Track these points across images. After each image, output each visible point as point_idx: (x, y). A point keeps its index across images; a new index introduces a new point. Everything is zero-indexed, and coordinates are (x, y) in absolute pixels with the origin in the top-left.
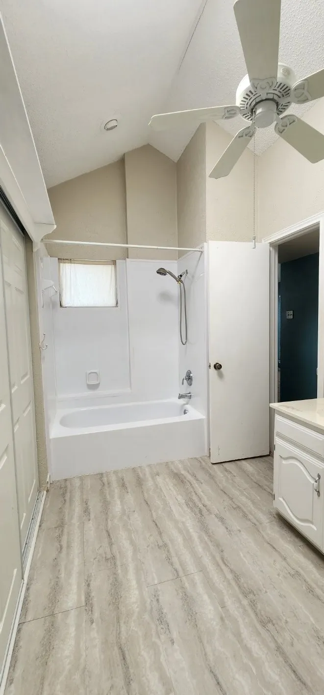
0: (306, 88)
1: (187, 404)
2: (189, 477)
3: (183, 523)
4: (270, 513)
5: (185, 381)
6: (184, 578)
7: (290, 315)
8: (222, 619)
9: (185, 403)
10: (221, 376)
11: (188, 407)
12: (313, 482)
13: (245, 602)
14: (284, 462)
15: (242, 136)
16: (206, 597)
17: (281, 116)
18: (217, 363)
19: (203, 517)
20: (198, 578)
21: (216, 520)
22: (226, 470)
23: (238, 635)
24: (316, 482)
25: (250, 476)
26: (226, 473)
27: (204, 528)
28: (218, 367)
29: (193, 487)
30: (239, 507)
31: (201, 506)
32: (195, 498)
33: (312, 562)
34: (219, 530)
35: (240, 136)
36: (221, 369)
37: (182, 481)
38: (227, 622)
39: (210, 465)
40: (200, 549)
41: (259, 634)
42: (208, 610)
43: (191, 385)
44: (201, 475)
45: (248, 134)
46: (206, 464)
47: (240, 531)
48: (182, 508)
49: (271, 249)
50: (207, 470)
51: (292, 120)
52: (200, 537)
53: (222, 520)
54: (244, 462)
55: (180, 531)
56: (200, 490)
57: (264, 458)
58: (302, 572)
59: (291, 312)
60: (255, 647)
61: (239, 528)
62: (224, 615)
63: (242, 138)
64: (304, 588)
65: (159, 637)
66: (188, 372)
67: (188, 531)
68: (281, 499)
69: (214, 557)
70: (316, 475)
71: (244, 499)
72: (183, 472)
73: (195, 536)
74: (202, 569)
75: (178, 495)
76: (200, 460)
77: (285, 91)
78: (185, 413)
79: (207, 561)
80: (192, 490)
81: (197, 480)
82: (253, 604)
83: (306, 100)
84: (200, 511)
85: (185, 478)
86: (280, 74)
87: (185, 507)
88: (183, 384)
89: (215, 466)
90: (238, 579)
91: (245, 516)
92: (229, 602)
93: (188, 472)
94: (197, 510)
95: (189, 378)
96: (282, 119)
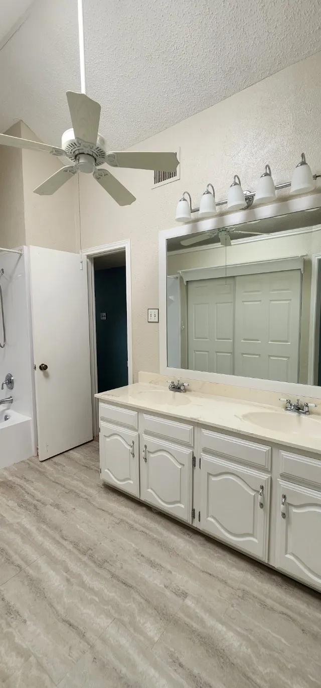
0: (116, 158)
1: (8, 409)
2: (18, 481)
3: (18, 523)
4: (98, 486)
5: (5, 385)
6: (28, 568)
7: (104, 316)
8: (68, 580)
9: (5, 408)
10: (47, 376)
11: (9, 412)
12: (129, 448)
13: (85, 559)
14: (108, 440)
15: (66, 171)
16: (51, 573)
17: (98, 167)
18: (43, 364)
19: (39, 511)
20: (41, 562)
21: (52, 508)
22: (55, 463)
23: (82, 584)
24: (131, 447)
25: (78, 461)
26: (56, 466)
27: (41, 519)
28: (43, 368)
29: (24, 489)
30: (71, 491)
31: (35, 502)
32: (27, 497)
33: (131, 508)
34: (56, 516)
35: (65, 170)
36: (47, 369)
37: (11, 487)
38: (72, 580)
39: (39, 463)
40: (39, 538)
41: (97, 574)
42: (54, 580)
43: (12, 388)
44: (30, 476)
45: (71, 171)
46: (35, 464)
47: (74, 509)
48: (15, 511)
49: (88, 260)
50: (37, 469)
51: (106, 173)
52: (38, 529)
53: (57, 506)
54: (71, 452)
55: (17, 532)
56: (32, 488)
57: (89, 444)
58: (125, 518)
59: (104, 314)
60: (97, 584)
61: (74, 507)
62: (69, 577)
63: (66, 172)
64: (127, 528)
65: (10, 626)
66: (7, 376)
67: (25, 529)
68: (106, 470)
69: (54, 539)
70: (132, 442)
71: (75, 482)
72: (10, 478)
73: (33, 530)
74: (45, 553)
75: (8, 501)
76: (29, 462)
77: (102, 154)
78: (6, 419)
79: (48, 545)
80: (23, 491)
81: (27, 481)
82: (91, 557)
83: (116, 166)
84: (35, 507)
85: (14, 483)
86: (98, 142)
87: (18, 509)
88: (2, 388)
89: (44, 463)
90: (77, 546)
91: (78, 495)
92: (73, 566)
93: (16, 476)
94: (32, 507)
95: (10, 382)
96: (99, 170)
